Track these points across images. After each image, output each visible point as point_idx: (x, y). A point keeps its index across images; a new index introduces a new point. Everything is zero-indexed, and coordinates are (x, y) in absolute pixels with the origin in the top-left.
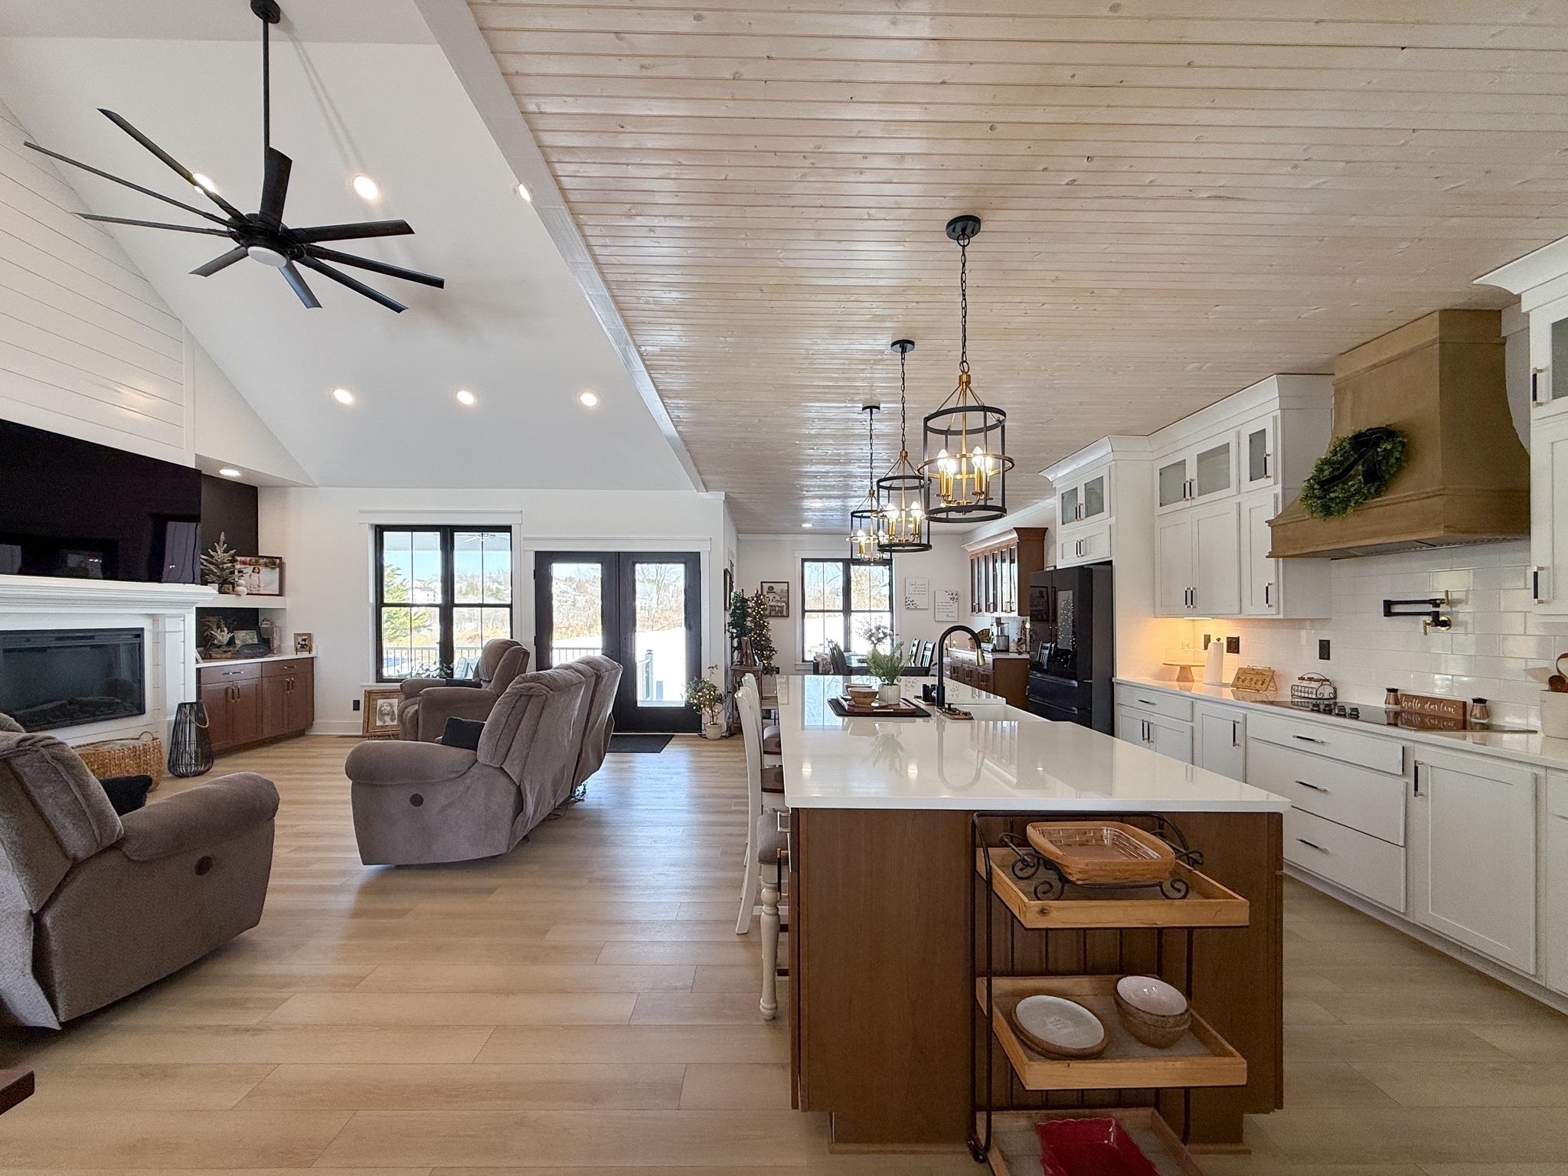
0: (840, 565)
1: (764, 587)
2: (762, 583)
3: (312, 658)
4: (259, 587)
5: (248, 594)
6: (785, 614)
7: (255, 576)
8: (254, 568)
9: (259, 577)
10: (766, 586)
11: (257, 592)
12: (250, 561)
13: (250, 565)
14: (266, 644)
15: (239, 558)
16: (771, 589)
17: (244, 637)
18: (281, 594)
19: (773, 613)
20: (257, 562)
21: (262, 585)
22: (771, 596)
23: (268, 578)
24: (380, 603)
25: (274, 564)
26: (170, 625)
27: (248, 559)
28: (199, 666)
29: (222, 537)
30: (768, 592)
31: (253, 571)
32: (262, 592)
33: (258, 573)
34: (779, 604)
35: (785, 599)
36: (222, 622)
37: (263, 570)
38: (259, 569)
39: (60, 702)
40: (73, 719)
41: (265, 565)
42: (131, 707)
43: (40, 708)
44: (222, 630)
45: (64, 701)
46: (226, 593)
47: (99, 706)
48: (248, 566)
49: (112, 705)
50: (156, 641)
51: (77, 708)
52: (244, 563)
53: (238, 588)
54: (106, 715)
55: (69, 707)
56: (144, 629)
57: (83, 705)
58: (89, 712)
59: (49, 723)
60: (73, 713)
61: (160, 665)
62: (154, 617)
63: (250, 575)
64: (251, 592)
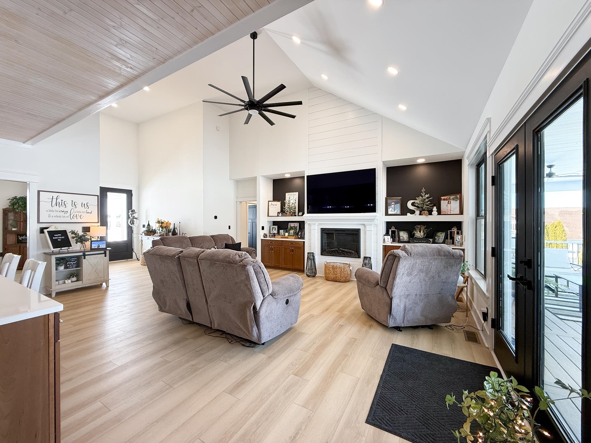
4: (451, 211)
5: (438, 215)
7: (449, 205)
8: (448, 202)
11: (450, 214)
12: (447, 198)
13: (447, 200)
15: (442, 198)
21: (452, 210)
23: (455, 204)
24: (477, 217)
25: (457, 198)
26: (368, 228)
28: (385, 244)
29: (423, 190)
31: (448, 203)
33: (450, 204)
36: (422, 228)
37: (452, 202)
38: (450, 202)
39: (336, 249)
40: (339, 255)
41: (453, 199)
42: (356, 255)
43: (332, 250)
44: (420, 232)
45: (337, 249)
46: (422, 215)
47: (347, 252)
48: (446, 201)
49: (351, 253)
50: (365, 234)
51: (341, 252)
52: (444, 200)
53: (433, 212)
54: (349, 255)
55: (339, 251)
56: (360, 229)
57: (342, 251)
58: (344, 254)
59: (333, 254)
60: (340, 253)
61: (365, 242)
62: (364, 225)
63: (447, 205)
64: (447, 214)
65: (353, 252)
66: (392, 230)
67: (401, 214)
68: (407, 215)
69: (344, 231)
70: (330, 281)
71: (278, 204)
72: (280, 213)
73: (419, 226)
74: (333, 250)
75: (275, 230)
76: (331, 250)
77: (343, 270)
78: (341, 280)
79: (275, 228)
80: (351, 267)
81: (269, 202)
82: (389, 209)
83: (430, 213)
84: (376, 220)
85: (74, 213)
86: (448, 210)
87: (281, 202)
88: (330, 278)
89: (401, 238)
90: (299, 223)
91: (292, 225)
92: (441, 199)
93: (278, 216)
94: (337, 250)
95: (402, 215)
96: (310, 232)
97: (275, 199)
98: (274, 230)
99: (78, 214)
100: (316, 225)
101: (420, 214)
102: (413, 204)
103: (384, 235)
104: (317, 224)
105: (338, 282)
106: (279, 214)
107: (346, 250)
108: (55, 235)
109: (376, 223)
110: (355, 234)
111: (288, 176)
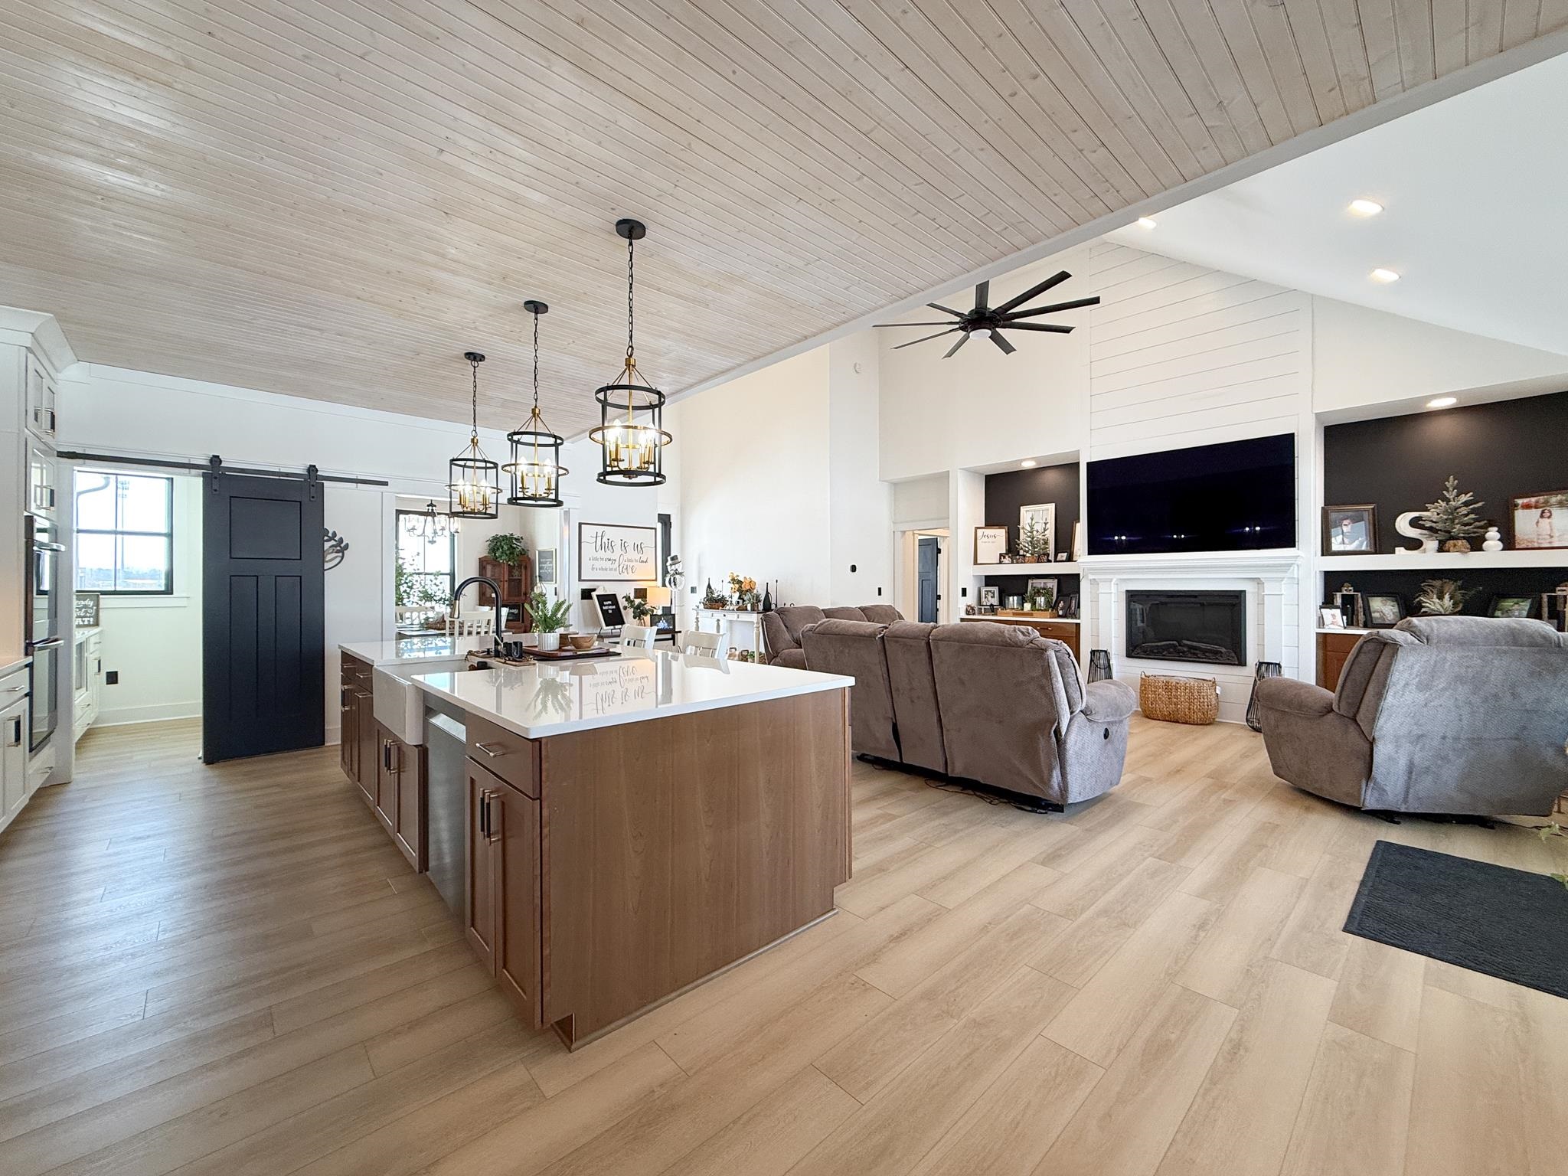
4: (1552, 537)
8: (1543, 512)
9: (1550, 523)
11: (1548, 545)
12: (1537, 502)
13: (1536, 507)
15: (1520, 501)
20: (1546, 502)
26: (1268, 588)
27: (1533, 500)
28: (1324, 630)
29: (1451, 482)
31: (1542, 516)
36: (1448, 587)
37: (1556, 512)
38: (1550, 512)
39: (1171, 642)
40: (1181, 656)
41: (1561, 504)
42: (1233, 657)
43: (1159, 644)
44: (1441, 597)
45: (1175, 642)
46: (1449, 551)
47: (1204, 651)
48: (1534, 510)
49: (1216, 653)
50: (1261, 603)
51: (1185, 649)
52: (1527, 507)
53: (1485, 543)
54: (1210, 659)
55: (1180, 648)
56: (1245, 591)
57: (1191, 647)
58: (1194, 654)
59: (1164, 655)
60: (1183, 652)
61: (1261, 624)
62: (1258, 581)
63: (1538, 522)
64: (1536, 545)
65: (1223, 650)
66: (1345, 593)
67: (1373, 550)
68: (1394, 553)
69: (1196, 597)
70: (1159, 720)
71: (1000, 534)
72: (1007, 557)
73: (1438, 583)
74: (1161, 646)
75: (992, 597)
76: (1157, 646)
77: (1196, 694)
78: (1190, 718)
80: (1217, 687)
81: (978, 530)
82: (1333, 540)
83: (1476, 544)
84: (1296, 567)
85: (624, 563)
86: (1540, 537)
87: (1006, 527)
88: (1158, 712)
89: (1375, 615)
90: (1056, 580)
91: (1039, 583)
92: (1516, 505)
93: (1001, 563)
94: (1173, 644)
95: (1376, 553)
96: (1095, 600)
97: (990, 522)
98: (990, 598)
99: (629, 564)
100: (1112, 583)
101: (1441, 549)
102: (1415, 523)
103: (1321, 608)
104: (1114, 580)
105: (1183, 723)
106: (1004, 557)
107: (1203, 646)
108: (605, 603)
109: (1296, 576)
110: (1231, 605)
111: (1029, 465)
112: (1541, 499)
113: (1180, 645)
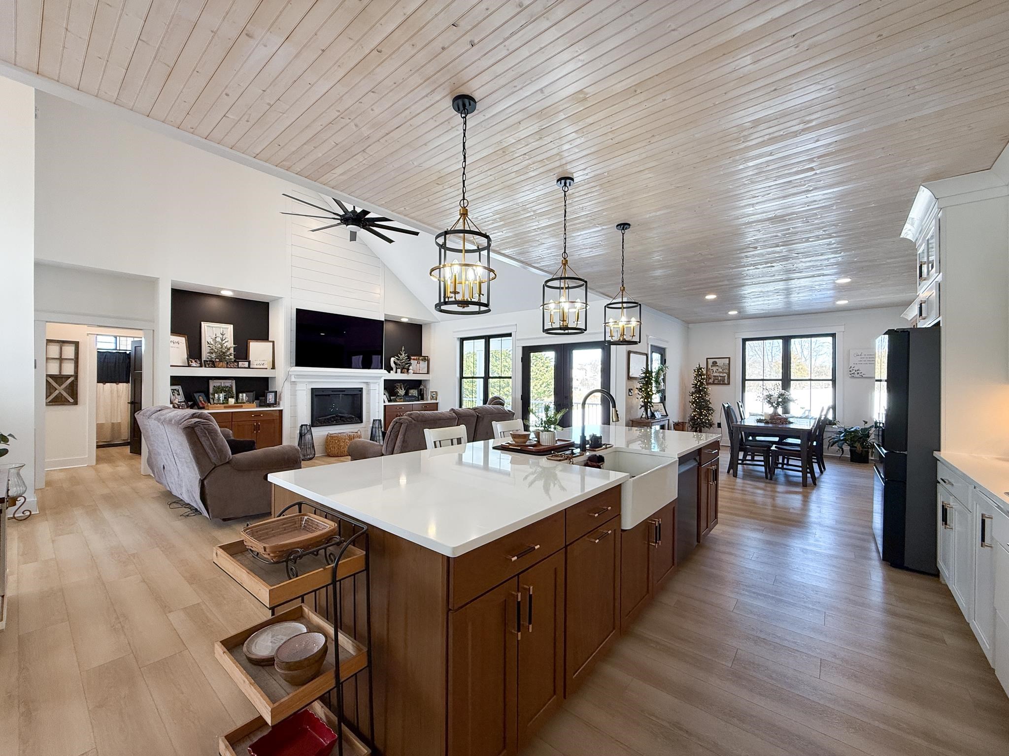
0: (781, 341)
1: (709, 362)
2: (707, 359)
3: (437, 403)
5: (413, 373)
6: (726, 382)
7: (418, 365)
10: (710, 361)
11: (418, 373)
13: (416, 360)
14: (421, 396)
15: (412, 357)
16: (715, 363)
17: (414, 392)
18: (428, 373)
19: (716, 382)
20: (419, 359)
21: (421, 369)
22: (715, 369)
23: (423, 365)
24: (462, 377)
25: (425, 359)
26: (372, 386)
27: (416, 357)
28: (385, 404)
29: (403, 349)
30: (712, 366)
32: (421, 372)
33: (419, 363)
34: (721, 375)
35: (727, 371)
36: (402, 386)
37: (421, 362)
40: (338, 422)
41: (422, 360)
42: (357, 419)
44: (402, 389)
46: (402, 373)
47: (346, 418)
49: (349, 418)
51: (339, 418)
52: (414, 359)
53: (409, 371)
54: (349, 421)
55: (336, 418)
56: (363, 388)
57: (341, 417)
58: (343, 420)
59: (328, 423)
60: (338, 420)
61: (368, 403)
62: (367, 383)
63: (416, 365)
65: (353, 417)
68: (390, 373)
69: (344, 391)
70: (334, 457)
71: (183, 341)
72: (193, 361)
73: (399, 384)
76: (326, 418)
79: (178, 391)
81: (168, 336)
84: (382, 377)
86: (416, 370)
87: (186, 337)
88: (332, 453)
90: (234, 381)
92: (411, 359)
93: (189, 366)
96: (294, 395)
97: (175, 331)
100: (305, 384)
102: (394, 363)
104: (306, 382)
107: (346, 415)
110: (355, 394)
111: (227, 293)
112: (418, 357)
113: (337, 416)
